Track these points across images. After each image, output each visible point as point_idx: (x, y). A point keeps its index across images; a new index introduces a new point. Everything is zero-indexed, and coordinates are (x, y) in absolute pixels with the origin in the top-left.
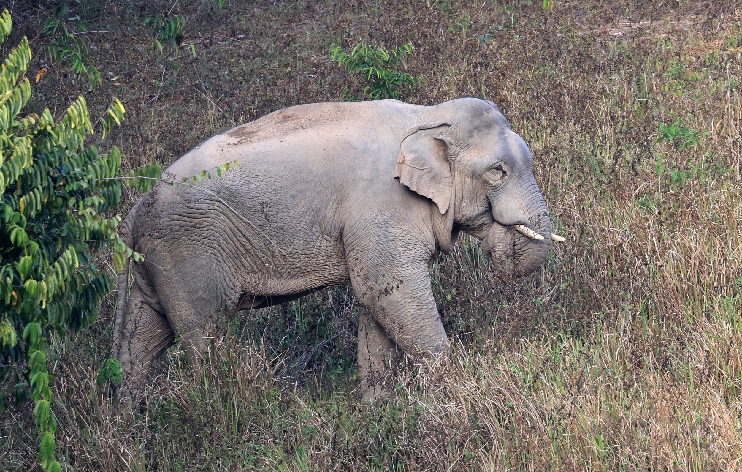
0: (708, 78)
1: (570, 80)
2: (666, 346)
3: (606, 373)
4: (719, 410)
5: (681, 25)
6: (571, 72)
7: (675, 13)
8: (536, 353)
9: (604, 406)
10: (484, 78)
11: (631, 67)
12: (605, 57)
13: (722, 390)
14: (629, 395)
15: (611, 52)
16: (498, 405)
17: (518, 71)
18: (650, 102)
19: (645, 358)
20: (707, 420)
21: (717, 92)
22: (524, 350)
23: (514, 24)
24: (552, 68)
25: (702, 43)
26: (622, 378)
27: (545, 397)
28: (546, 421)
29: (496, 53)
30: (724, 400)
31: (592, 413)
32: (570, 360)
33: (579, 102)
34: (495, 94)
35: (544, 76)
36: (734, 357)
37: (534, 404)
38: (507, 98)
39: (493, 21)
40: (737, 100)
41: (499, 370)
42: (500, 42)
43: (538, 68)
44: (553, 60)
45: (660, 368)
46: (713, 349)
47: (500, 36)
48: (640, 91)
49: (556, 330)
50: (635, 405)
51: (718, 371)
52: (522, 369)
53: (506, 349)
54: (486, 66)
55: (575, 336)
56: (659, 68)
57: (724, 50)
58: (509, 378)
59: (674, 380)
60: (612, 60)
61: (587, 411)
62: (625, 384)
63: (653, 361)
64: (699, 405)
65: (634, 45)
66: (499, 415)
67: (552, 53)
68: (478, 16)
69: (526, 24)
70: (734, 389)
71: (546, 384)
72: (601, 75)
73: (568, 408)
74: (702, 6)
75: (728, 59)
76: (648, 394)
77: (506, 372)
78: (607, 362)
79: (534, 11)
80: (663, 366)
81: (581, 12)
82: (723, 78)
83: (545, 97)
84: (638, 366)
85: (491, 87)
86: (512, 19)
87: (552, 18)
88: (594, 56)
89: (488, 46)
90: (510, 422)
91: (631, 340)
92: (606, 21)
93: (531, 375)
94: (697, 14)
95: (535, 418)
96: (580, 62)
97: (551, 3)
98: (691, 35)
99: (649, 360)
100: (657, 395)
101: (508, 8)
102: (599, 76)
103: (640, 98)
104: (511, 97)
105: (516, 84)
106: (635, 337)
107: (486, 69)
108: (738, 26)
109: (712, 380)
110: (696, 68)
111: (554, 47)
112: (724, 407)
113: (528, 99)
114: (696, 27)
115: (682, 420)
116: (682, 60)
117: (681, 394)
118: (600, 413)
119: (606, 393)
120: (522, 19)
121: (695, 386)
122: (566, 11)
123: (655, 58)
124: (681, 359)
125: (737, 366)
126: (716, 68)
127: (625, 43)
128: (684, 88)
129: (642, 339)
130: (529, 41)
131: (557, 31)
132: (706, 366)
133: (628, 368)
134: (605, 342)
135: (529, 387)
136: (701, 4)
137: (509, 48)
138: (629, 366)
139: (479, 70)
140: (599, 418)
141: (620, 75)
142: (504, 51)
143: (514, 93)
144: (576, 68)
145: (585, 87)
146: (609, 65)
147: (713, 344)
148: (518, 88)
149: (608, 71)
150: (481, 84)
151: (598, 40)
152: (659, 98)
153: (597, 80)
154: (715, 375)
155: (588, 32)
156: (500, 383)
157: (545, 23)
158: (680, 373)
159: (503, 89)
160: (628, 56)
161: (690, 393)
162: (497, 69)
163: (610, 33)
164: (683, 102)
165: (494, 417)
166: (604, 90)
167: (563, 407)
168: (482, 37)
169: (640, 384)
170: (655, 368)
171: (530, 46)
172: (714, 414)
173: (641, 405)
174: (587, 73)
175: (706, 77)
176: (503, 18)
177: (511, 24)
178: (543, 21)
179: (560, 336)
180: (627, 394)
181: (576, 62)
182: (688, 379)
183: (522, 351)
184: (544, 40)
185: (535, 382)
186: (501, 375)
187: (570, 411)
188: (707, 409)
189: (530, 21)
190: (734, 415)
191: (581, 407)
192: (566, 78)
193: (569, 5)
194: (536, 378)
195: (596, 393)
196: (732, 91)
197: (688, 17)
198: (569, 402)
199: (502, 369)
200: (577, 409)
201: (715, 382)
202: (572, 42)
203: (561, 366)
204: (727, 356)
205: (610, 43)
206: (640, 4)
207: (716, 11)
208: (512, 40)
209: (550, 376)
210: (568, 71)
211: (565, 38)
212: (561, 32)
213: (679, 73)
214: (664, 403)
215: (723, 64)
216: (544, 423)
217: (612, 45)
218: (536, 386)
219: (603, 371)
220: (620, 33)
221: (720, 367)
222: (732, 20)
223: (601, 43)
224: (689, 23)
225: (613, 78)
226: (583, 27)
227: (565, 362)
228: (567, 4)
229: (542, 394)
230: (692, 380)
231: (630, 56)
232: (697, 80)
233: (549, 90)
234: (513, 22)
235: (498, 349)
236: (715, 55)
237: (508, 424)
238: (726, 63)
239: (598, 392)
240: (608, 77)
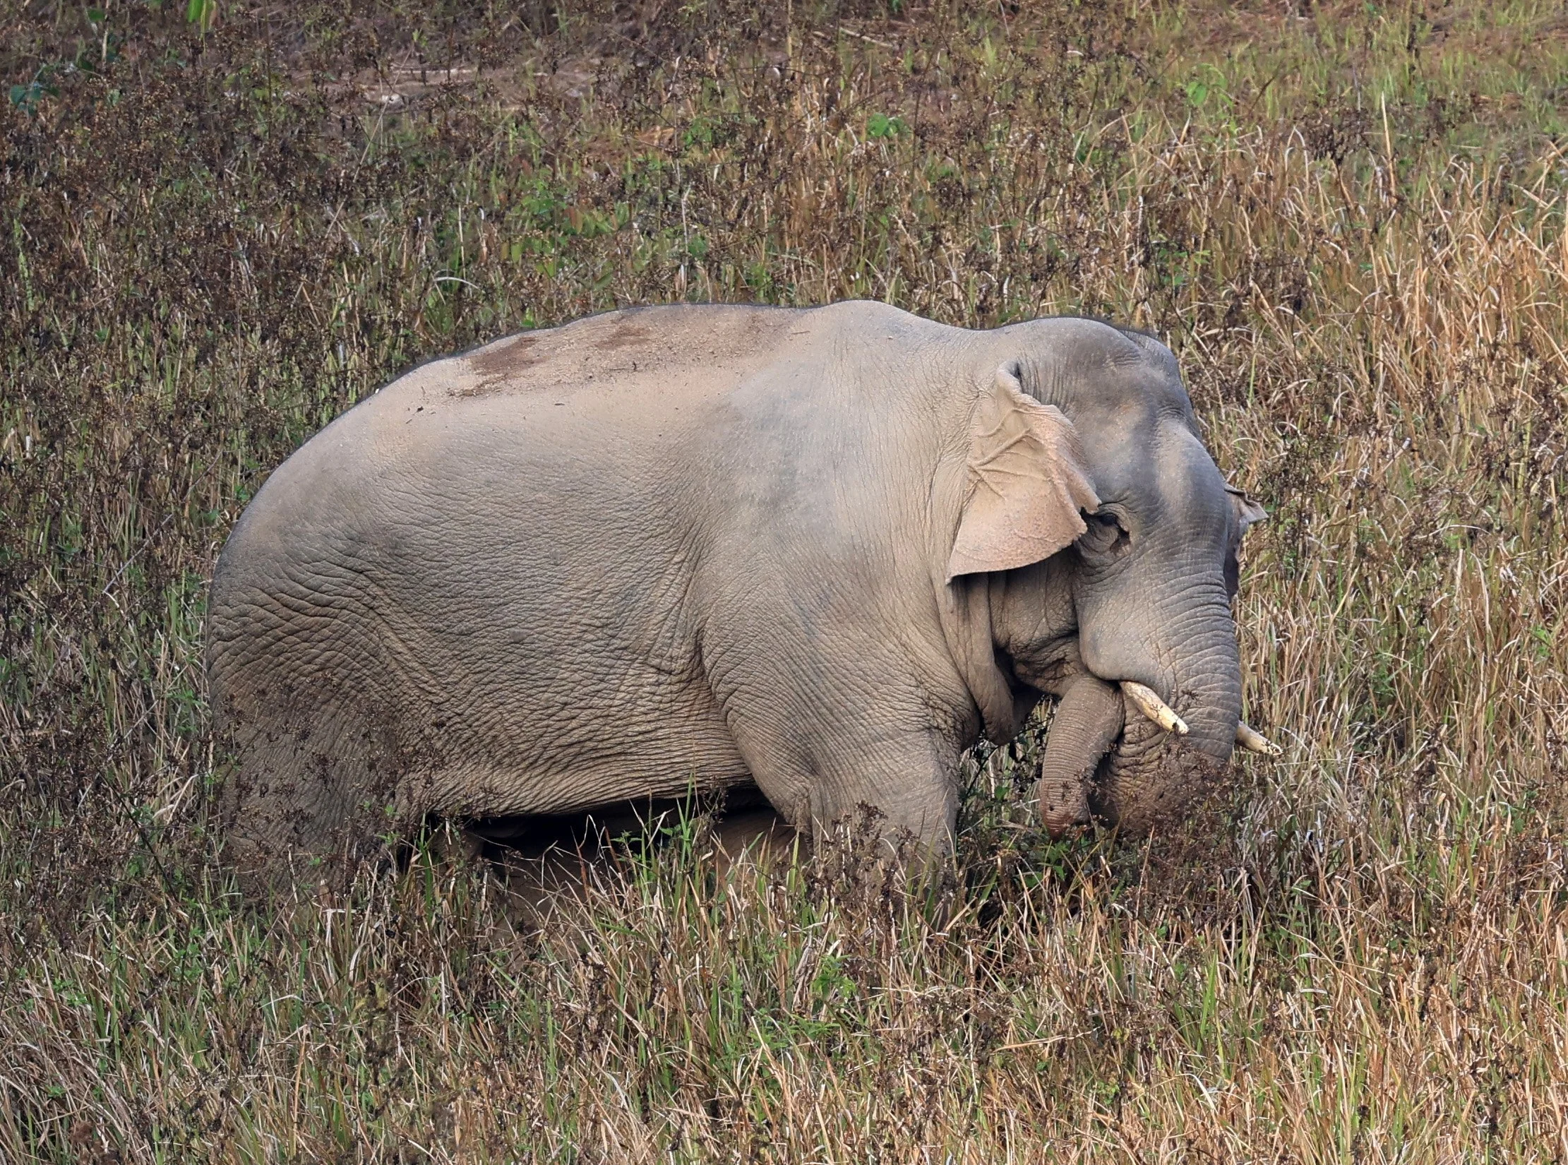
0: (631, 227)
1: (254, 217)
2: (487, 949)
3: (322, 1016)
4: (623, 1127)
5: (562, 84)
6: (260, 194)
7: (545, 50)
8: (132, 953)
9: (311, 1105)
10: (20, 205)
11: (422, 191)
12: (353, 159)
13: (632, 1073)
14: (380, 1078)
15: (369, 145)
16: (23, 1090)
17: (115, 186)
18: (471, 286)
19: (429, 980)
20: (587, 1152)
21: (654, 266)
22: (100, 945)
23: (109, 59)
24: (207, 184)
25: (615, 132)
26: (364, 1029)
27: (152, 1075)
28: (151, 1141)
29: (57, 137)
30: (637, 1099)
31: (280, 1124)
32: (225, 976)
33: (277, 277)
34: (51, 248)
35: (185, 204)
36: (669, 985)
37: (120, 1094)
38: (80, 259)
39: (51, 50)
40: (705, 292)
41: (28, 996)
42: (68, 107)
43: (168, 182)
44: (211, 163)
45: (469, 1008)
46: (614, 963)
47: (70, 91)
48: (443, 258)
49: (191, 892)
50: (397, 1105)
51: (623, 1022)
52: (93, 998)
53: (51, 940)
54: (28, 170)
55: (240, 914)
56: (497, 198)
57: (676, 155)
58: (55, 1020)
59: (504, 1041)
60: (371, 168)
61: (264, 1115)
62: (369, 1048)
63: (450, 989)
64: (569, 1111)
65: (432, 131)
66: (24, 1119)
67: (211, 144)
68: (10, 35)
69: (142, 60)
70: (666, 1072)
71: (155, 1040)
72: (340, 207)
73: (213, 1107)
74: (621, 32)
75: (687, 181)
76: (432, 1079)
77: (49, 1003)
78: (324, 987)
79: (162, 26)
80: (477, 1001)
81: (292, 35)
82: (669, 231)
83: (186, 261)
84: (409, 999)
85: (40, 229)
86: (104, 45)
87: (212, 46)
88: (322, 156)
89: (35, 116)
90: (53, 1139)
91: (393, 928)
92: (361, 61)
93: (117, 1015)
94: (606, 55)
95: (121, 1130)
96: (284, 167)
97: (210, 8)
98: (587, 109)
99: (440, 985)
100: (457, 1080)
101: (93, 16)
102: (335, 211)
103: (442, 274)
104: (91, 258)
105: (107, 223)
106: (404, 923)
107: (27, 179)
108: (714, 91)
109: (607, 1047)
110: (598, 202)
111: (217, 128)
112: (634, 1118)
113: (138, 264)
114: (604, 89)
115: (522, 1152)
116: (561, 176)
117: (521, 1080)
118: (300, 1124)
119: (319, 1069)
120: (130, 46)
121: (561, 1062)
122: (252, 31)
123: (487, 171)
124: (526, 986)
125: (675, 1011)
126: (653, 202)
127: (408, 125)
128: (563, 254)
129: (422, 928)
130: (149, 108)
131: (226, 83)
132: (594, 1006)
133: (382, 1004)
134: (322, 932)
135: (110, 1045)
136: (618, 27)
137: (91, 125)
138: (384, 998)
139: (8, 180)
140: (296, 1137)
141: (391, 210)
142: (80, 131)
143: (101, 247)
144: (273, 186)
145: (294, 238)
146: (363, 182)
147: (614, 950)
148: (113, 232)
149: (361, 200)
150: (11, 217)
151: (336, 112)
152: (495, 277)
153: (329, 222)
154: (616, 1031)
155: (311, 89)
156: (30, 1034)
157: (193, 61)
158: (522, 1023)
159: (72, 235)
160: (414, 160)
161: (547, 1077)
162: (59, 181)
163: (368, 96)
164: (559, 292)
165: (10, 1125)
166: (346, 250)
167: (200, 1103)
168: (19, 90)
169: (412, 1050)
170: (455, 1007)
171: (151, 121)
172: (608, 1137)
173: (411, 1105)
174: (303, 201)
175: (626, 226)
176: (79, 41)
177: (99, 59)
178: (189, 53)
179: (200, 910)
180: (376, 1074)
181: (274, 170)
182: (543, 1040)
183: (94, 947)
184: (189, 107)
185: (127, 1032)
186: (36, 1013)
187: (219, 1116)
188: (590, 1124)
189: (152, 54)
190: (662, 1141)
191: (249, 1105)
192: (246, 212)
193: (261, 15)
194: (130, 1021)
195: (293, 1070)
196: (692, 267)
197: (582, 62)
198: (216, 1089)
199: (37, 995)
200: (239, 1110)
201: (616, 1052)
202: (266, 114)
203: (200, 991)
204: (649, 979)
205: (365, 121)
206: (450, 19)
207: (660, 49)
208: (100, 104)
209: (168, 1020)
210: (251, 193)
211: (247, 104)
212: (236, 86)
213: (552, 213)
214: (476, 1103)
215: (672, 194)
216: (147, 1146)
217: (372, 127)
218: (128, 1044)
219: (312, 1010)
220: (395, 97)
221: (630, 1010)
222: (701, 74)
223: (342, 121)
224: (582, 77)
225: (372, 217)
226: (296, 75)
227: (210, 980)
228: (256, 11)
229: (145, 1067)
230: (552, 1045)
231: (422, 161)
232: (598, 232)
233: (196, 242)
234: (104, 54)
235: (31, 938)
236: (650, 166)
237: (49, 1143)
238: (681, 192)
239: (298, 1067)
240: (357, 213)
